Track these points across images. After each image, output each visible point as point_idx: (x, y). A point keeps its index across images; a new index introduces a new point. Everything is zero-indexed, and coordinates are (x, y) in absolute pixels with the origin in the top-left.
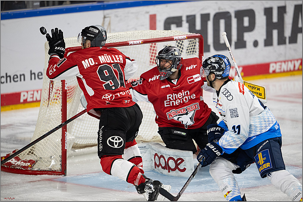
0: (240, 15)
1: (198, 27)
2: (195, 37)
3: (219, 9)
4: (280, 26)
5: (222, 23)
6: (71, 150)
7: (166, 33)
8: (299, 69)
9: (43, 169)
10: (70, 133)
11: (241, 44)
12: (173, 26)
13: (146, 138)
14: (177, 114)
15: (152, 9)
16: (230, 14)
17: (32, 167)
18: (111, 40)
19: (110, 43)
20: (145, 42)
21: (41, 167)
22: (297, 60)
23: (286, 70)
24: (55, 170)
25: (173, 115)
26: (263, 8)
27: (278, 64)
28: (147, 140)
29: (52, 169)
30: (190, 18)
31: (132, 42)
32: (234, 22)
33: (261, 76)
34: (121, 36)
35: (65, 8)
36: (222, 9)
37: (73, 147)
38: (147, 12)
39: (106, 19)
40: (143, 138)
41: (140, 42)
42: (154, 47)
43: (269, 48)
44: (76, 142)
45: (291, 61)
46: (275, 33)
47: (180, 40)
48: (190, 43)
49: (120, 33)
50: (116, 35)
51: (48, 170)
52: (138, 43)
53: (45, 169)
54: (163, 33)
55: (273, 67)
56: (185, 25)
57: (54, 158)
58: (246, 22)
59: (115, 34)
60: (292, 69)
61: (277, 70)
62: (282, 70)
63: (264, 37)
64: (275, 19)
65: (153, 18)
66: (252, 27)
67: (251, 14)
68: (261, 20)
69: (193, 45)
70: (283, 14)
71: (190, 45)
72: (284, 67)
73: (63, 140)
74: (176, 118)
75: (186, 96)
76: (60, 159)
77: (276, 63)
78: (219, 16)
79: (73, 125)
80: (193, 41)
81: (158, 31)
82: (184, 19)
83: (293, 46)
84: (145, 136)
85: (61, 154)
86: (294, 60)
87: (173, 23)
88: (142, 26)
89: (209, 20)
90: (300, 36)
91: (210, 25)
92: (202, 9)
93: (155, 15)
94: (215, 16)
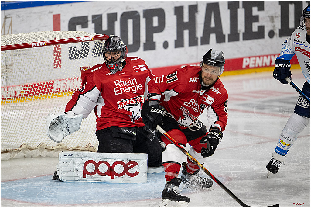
0: (149, 14)
1: (105, 27)
2: (101, 39)
3: (127, 8)
4: (192, 25)
5: (130, 22)
7: (71, 34)
11: (150, 45)
12: (78, 27)
13: (50, 146)
14: (128, 103)
15: (56, 9)
16: (139, 13)
18: (13, 41)
19: (11, 44)
20: (49, 44)
25: (124, 104)
26: (173, 7)
28: (51, 147)
30: (96, 18)
31: (35, 44)
32: (143, 22)
34: (23, 38)
36: (130, 9)
39: (7, 20)
40: (47, 146)
41: (43, 44)
42: (58, 49)
43: (180, 50)
46: (186, 33)
47: (86, 42)
48: (97, 44)
49: (22, 34)
50: (18, 37)
52: (42, 45)
54: (68, 34)
56: (91, 25)
58: (155, 22)
59: (17, 35)
63: (175, 38)
64: (186, 19)
65: (57, 19)
66: (161, 28)
67: (160, 13)
68: (171, 20)
70: (195, 13)
71: (96, 47)
74: (126, 108)
75: (134, 85)
78: (126, 16)
80: (99, 43)
81: (63, 32)
82: (90, 19)
83: (205, 47)
84: (49, 144)
87: (78, 24)
88: (45, 26)
89: (116, 20)
90: (213, 37)
91: (117, 25)
92: (109, 9)
93: (59, 15)
94: (122, 15)
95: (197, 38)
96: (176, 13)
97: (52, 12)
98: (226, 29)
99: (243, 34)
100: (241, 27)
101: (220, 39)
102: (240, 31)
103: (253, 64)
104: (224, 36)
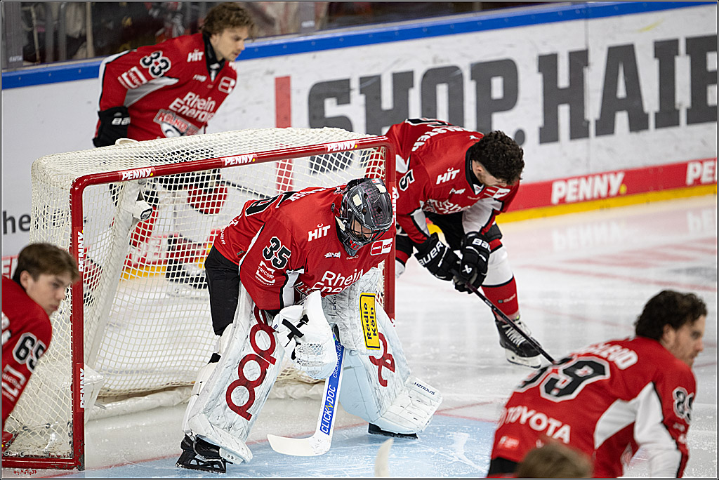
0: (483, 72)
1: (387, 102)
2: (376, 145)
3: (435, 60)
4: (576, 95)
5: (442, 91)
6: (95, 405)
8: (618, 194)
9: (31, 454)
10: (92, 367)
12: (330, 104)
15: (281, 65)
16: (461, 71)
17: (6, 449)
20: (262, 158)
21: (27, 448)
22: (616, 173)
23: (589, 196)
24: (59, 456)
26: (535, 56)
27: (572, 183)
29: (51, 454)
30: (369, 83)
31: (231, 160)
32: (470, 89)
33: (532, 212)
35: (83, 66)
36: (442, 61)
37: (99, 397)
38: (270, 73)
43: (550, 147)
44: (106, 386)
45: (601, 175)
46: (564, 112)
48: (366, 156)
51: (42, 456)
52: (246, 162)
53: (36, 454)
55: (560, 189)
56: (358, 100)
57: (55, 428)
58: (497, 90)
60: (604, 193)
61: (570, 198)
62: (581, 197)
63: (540, 122)
64: (563, 81)
65: (283, 86)
66: (510, 100)
67: (507, 69)
68: (531, 84)
69: (371, 162)
70: (583, 68)
72: (586, 189)
73: (75, 386)
76: (70, 430)
77: (566, 180)
78: (434, 77)
79: (100, 347)
80: (371, 154)
82: (355, 85)
83: (605, 140)
85: (71, 420)
86: (608, 173)
87: (330, 96)
88: (258, 103)
89: (412, 86)
90: (622, 119)
91: (415, 97)
92: (396, 62)
93: (288, 78)
94: (425, 76)
95: (588, 122)
96: (541, 69)
97: (272, 73)
98: (651, 103)
99: (688, 111)
100: (683, 97)
101: (638, 123)
102: (680, 105)
103: (709, 175)
104: (646, 116)
